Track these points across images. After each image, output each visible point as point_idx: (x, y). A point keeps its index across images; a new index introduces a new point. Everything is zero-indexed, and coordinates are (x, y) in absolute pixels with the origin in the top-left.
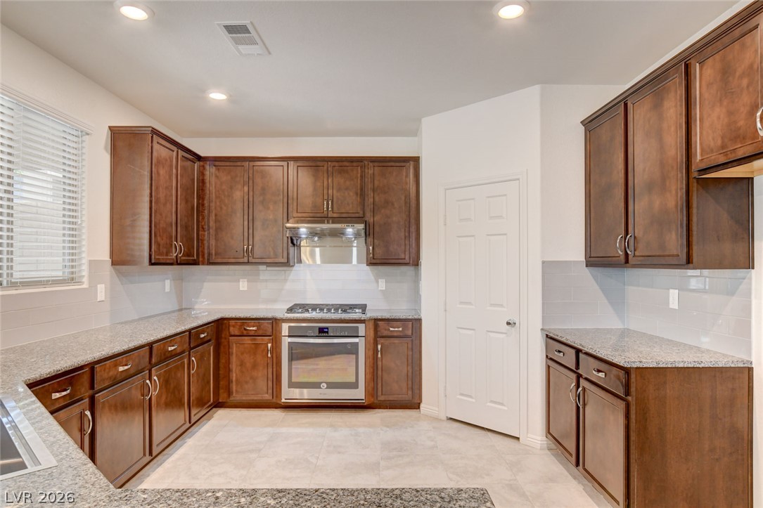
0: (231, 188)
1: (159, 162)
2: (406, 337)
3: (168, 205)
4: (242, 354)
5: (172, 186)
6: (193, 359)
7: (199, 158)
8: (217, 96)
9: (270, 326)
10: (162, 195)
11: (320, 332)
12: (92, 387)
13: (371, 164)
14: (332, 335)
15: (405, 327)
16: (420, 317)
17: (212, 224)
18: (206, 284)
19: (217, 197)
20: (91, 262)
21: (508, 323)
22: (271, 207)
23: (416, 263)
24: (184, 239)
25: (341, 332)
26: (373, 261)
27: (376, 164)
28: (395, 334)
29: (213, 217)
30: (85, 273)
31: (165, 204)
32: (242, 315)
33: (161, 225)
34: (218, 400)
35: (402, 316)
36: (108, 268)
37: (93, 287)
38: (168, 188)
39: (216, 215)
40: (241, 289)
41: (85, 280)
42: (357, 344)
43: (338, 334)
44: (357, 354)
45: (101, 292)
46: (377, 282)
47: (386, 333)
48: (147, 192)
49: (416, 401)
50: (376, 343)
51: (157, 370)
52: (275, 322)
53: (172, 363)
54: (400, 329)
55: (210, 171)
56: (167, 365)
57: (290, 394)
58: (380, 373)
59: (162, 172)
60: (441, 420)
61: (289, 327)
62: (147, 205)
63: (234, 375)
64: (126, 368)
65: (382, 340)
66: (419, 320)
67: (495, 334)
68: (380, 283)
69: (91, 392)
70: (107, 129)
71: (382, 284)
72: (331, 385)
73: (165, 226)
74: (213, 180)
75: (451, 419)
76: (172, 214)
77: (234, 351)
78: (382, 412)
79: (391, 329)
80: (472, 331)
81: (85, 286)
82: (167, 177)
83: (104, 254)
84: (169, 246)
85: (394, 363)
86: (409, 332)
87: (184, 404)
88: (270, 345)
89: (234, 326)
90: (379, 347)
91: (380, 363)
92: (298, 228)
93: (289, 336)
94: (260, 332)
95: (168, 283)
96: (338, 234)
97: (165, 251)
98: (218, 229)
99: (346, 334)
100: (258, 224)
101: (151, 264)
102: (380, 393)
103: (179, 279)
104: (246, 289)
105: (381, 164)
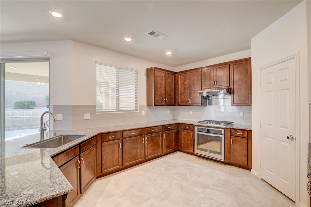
0: (184, 81)
1: (157, 76)
2: (245, 138)
3: (162, 89)
4: (184, 135)
5: (163, 83)
6: (164, 134)
7: (175, 73)
8: (169, 53)
9: (192, 127)
10: (159, 86)
11: (207, 131)
12: (123, 137)
13: (232, 64)
14: (211, 132)
16: (251, 130)
18: (181, 112)
19: (181, 84)
20: (140, 105)
21: (288, 138)
22: (196, 86)
23: (250, 105)
24: (169, 98)
25: (215, 132)
26: (233, 104)
27: (234, 64)
28: (239, 136)
30: (139, 108)
31: (160, 88)
32: (184, 122)
33: (159, 95)
34: (178, 148)
35: (242, 128)
36: (146, 107)
37: (141, 112)
38: (161, 84)
39: (180, 90)
40: (190, 114)
41: (139, 110)
42: (220, 137)
43: (214, 133)
44: (221, 141)
45: (143, 113)
46: (240, 113)
47: (235, 135)
48: (153, 85)
49: (249, 167)
50: (230, 138)
51: (147, 136)
52: (193, 126)
53: (154, 135)
54: (242, 134)
55: (179, 76)
56: (152, 135)
57: (197, 151)
58: (232, 151)
59: (158, 79)
60: (258, 179)
61: (197, 128)
62: (153, 89)
63: (182, 142)
64: (134, 133)
65: (233, 137)
66: (251, 131)
67: (283, 142)
68: (241, 114)
69: (122, 138)
70: (145, 69)
72: (211, 152)
73: (160, 95)
74: (179, 79)
75: (263, 180)
76: (163, 91)
77: (182, 134)
78: (233, 167)
79: (237, 133)
80: (273, 139)
81: (139, 111)
82: (161, 80)
83: (145, 103)
85: (239, 148)
86: (246, 136)
87: (160, 147)
88: (192, 133)
89: (182, 126)
90: (232, 140)
91: (232, 147)
92: (203, 92)
93: (197, 131)
94: (189, 129)
95: (168, 111)
97: (160, 102)
98: (181, 95)
99: (217, 133)
100: (192, 92)
101: (155, 106)
102: (232, 159)
103: (173, 110)
104: (192, 114)
105: (236, 63)
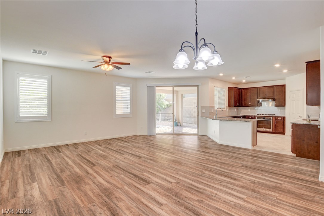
0: (247, 93)
2: (282, 120)
7: (240, 89)
9: (254, 117)
11: (263, 118)
13: (275, 87)
14: (265, 119)
15: (282, 118)
16: (285, 116)
17: (243, 100)
19: (244, 95)
20: (226, 106)
21: (300, 117)
22: (254, 96)
23: (284, 106)
24: (239, 102)
26: (276, 106)
27: (277, 87)
28: (279, 120)
29: (243, 98)
30: (225, 108)
31: (236, 97)
36: (228, 107)
37: (226, 110)
38: (236, 95)
40: (249, 111)
42: (271, 121)
43: (267, 119)
47: (277, 119)
48: (233, 96)
49: (284, 133)
50: (275, 121)
55: (243, 90)
58: (276, 127)
59: (235, 92)
61: (257, 117)
62: (233, 98)
70: (228, 88)
71: (279, 110)
73: (236, 101)
74: (243, 92)
76: (237, 99)
79: (279, 118)
83: (228, 105)
84: (236, 104)
85: (279, 125)
89: (247, 117)
91: (276, 125)
92: (260, 100)
93: (257, 119)
95: (236, 110)
96: (268, 101)
98: (244, 101)
99: (269, 119)
100: (252, 99)
101: (234, 106)
102: (276, 130)
103: (237, 109)
